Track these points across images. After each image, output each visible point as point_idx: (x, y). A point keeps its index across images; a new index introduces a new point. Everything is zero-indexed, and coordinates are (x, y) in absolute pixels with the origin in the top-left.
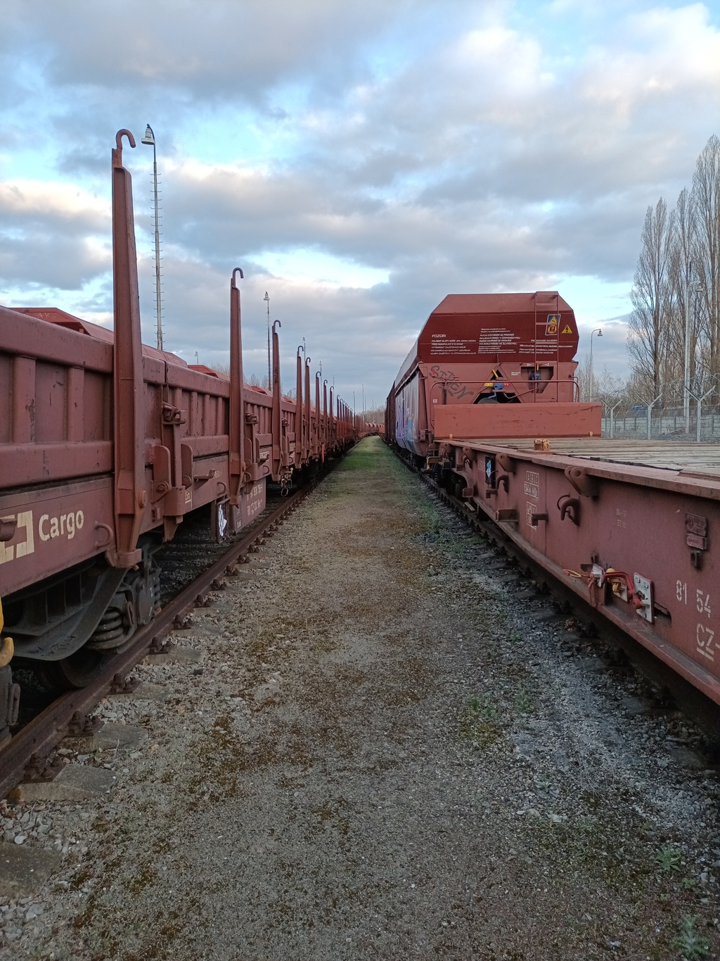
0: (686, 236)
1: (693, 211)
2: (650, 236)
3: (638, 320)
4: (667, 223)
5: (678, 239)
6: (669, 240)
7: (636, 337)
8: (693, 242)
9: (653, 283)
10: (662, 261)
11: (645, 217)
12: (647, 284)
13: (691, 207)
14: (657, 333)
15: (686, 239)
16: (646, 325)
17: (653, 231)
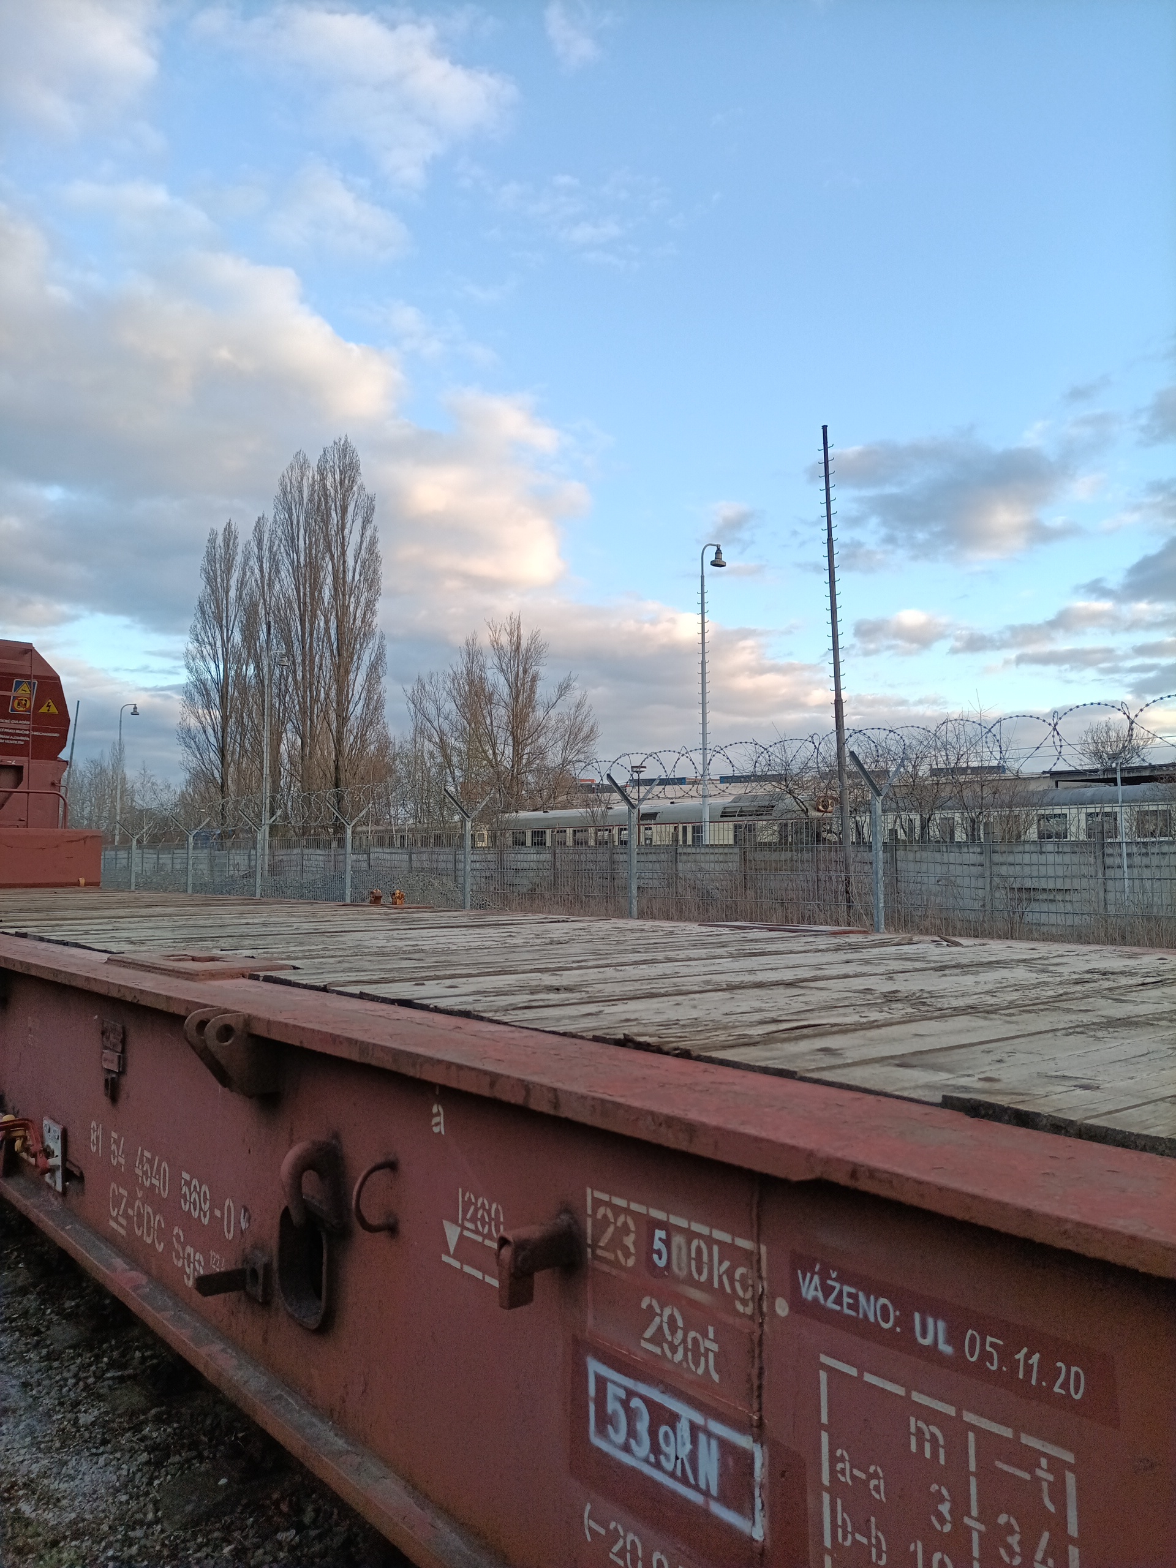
0: (266, 582)
1: (275, 549)
2: (214, 572)
3: (197, 697)
4: (239, 558)
5: (254, 584)
6: (242, 583)
7: (193, 722)
8: (275, 593)
9: (219, 643)
10: (232, 613)
11: (206, 543)
12: (210, 644)
13: (272, 543)
14: (225, 718)
15: (266, 588)
16: (208, 706)
17: (218, 566)
